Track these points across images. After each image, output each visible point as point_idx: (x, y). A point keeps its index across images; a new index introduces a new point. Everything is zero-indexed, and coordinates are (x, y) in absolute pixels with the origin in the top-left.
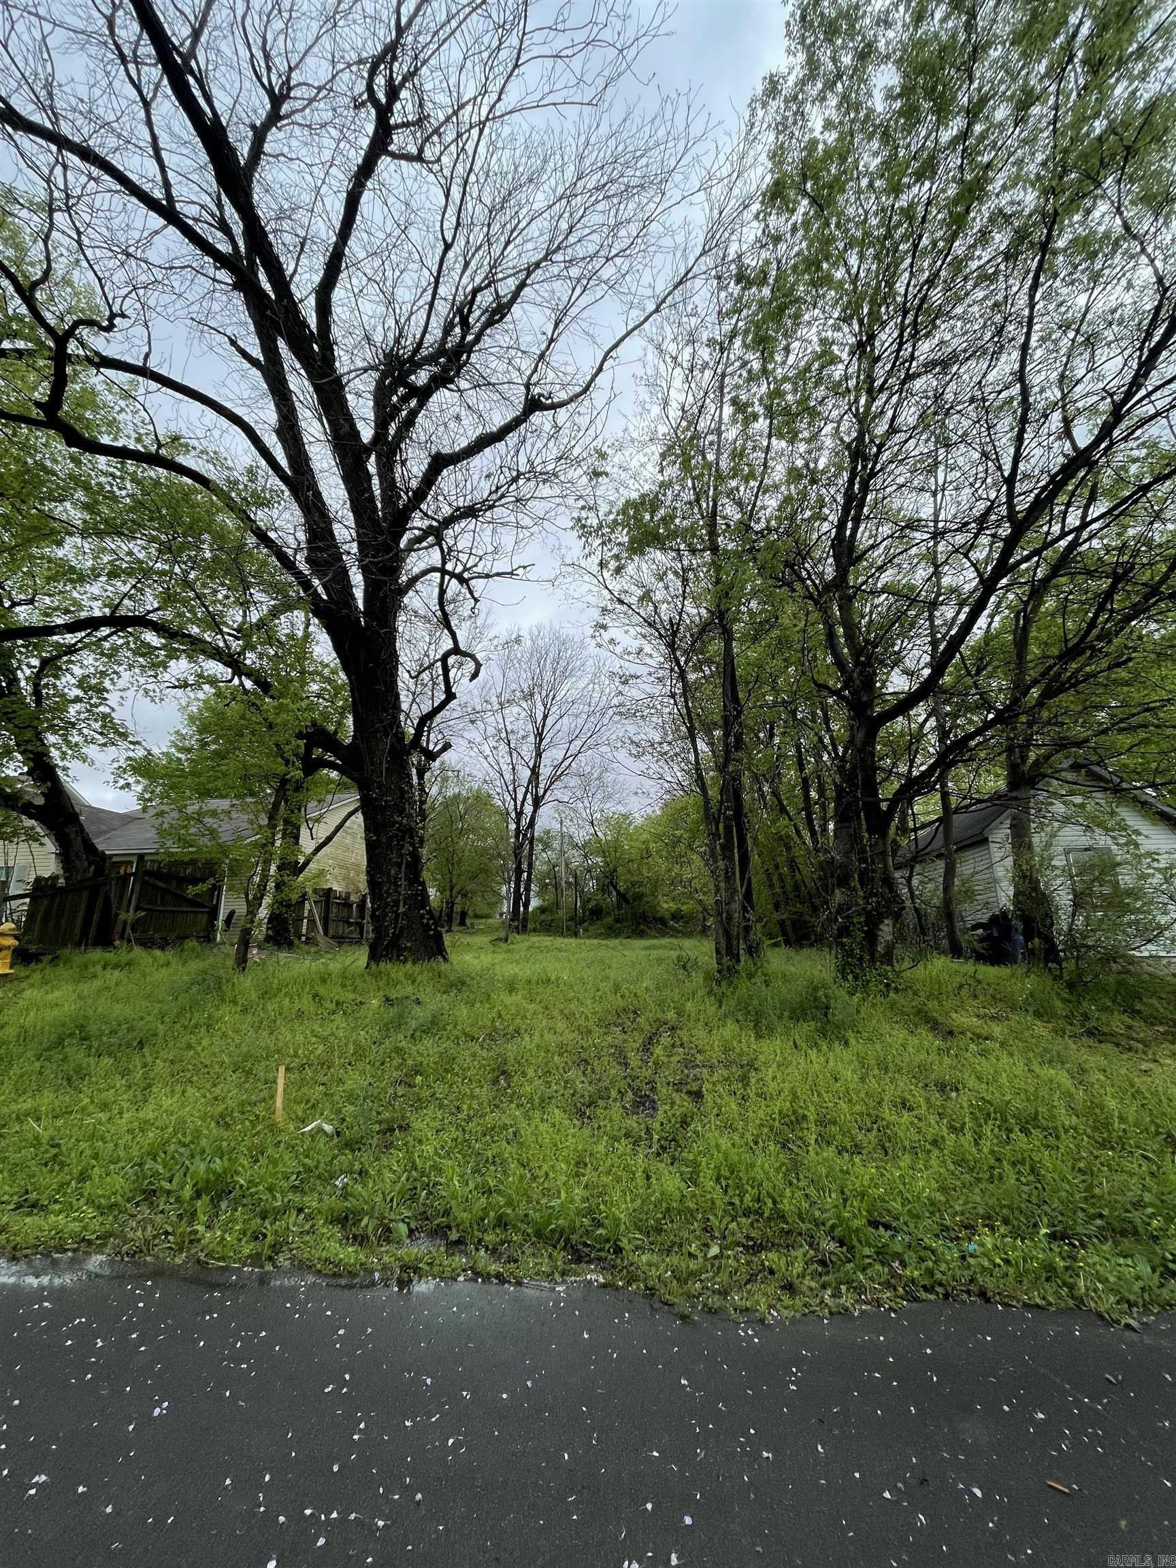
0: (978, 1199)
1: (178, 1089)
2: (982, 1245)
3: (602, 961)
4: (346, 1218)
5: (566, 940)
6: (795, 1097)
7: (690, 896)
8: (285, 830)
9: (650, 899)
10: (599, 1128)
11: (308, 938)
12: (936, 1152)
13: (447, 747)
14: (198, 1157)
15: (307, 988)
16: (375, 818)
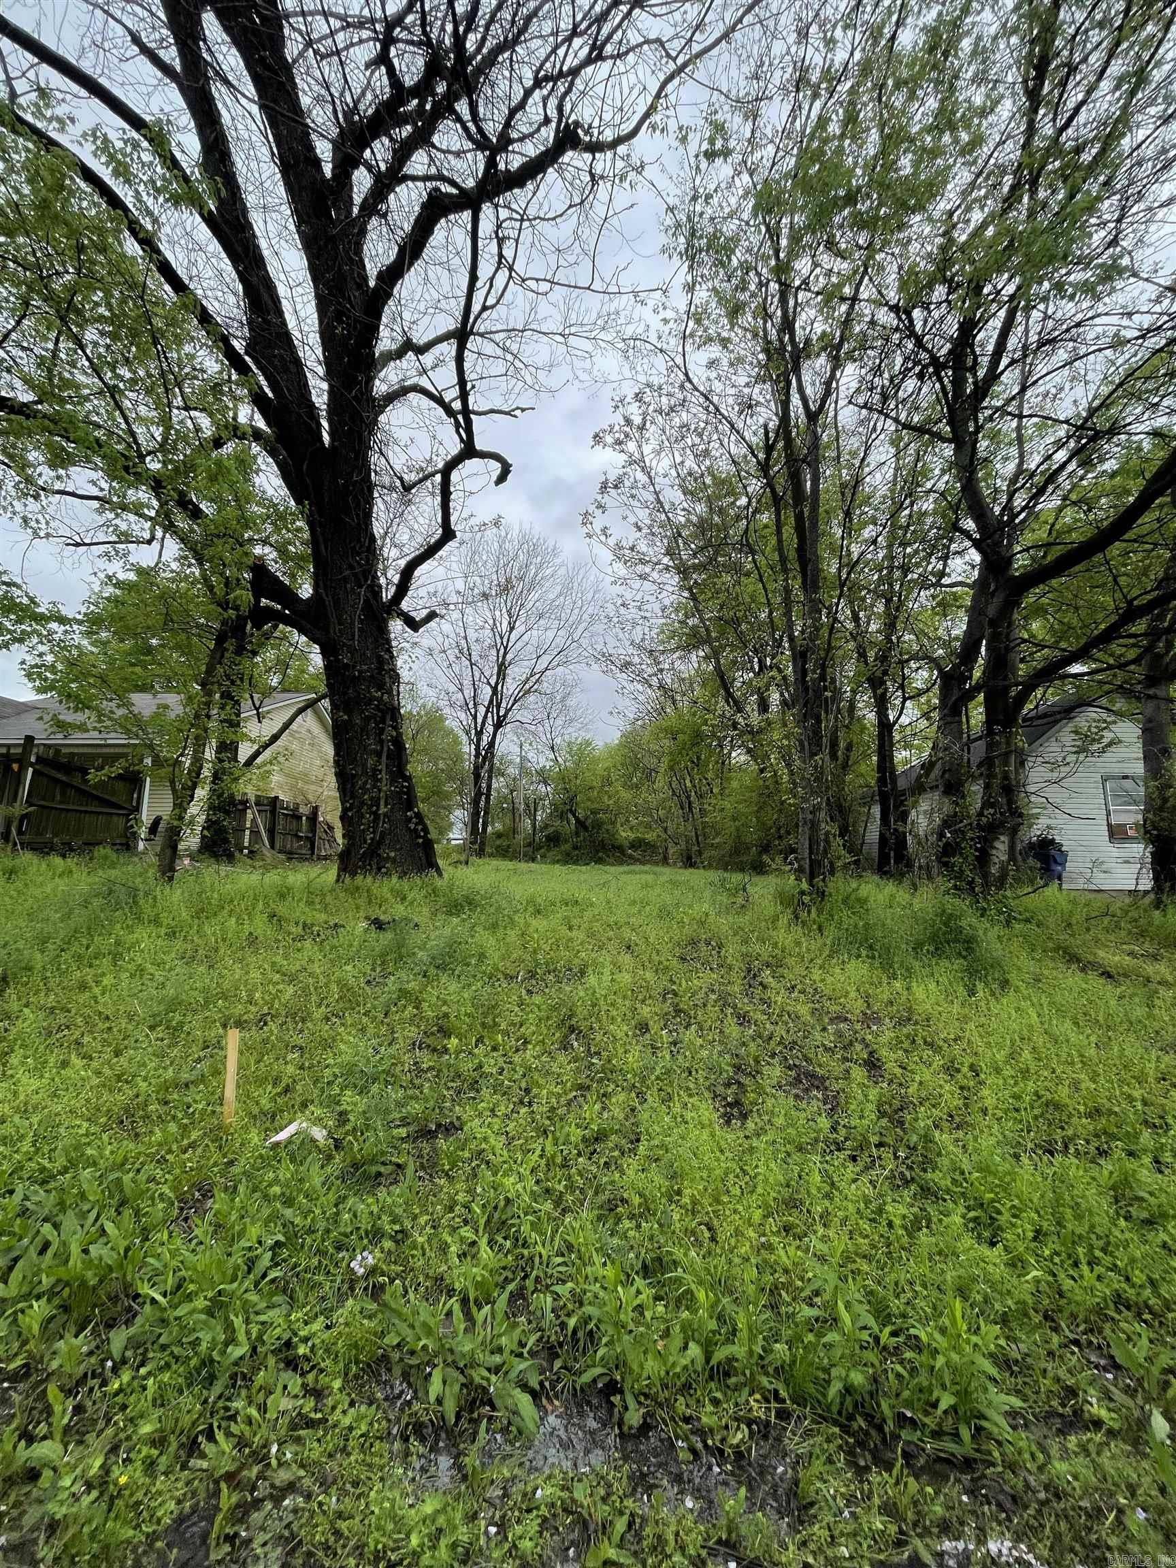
9: (609, 827)
11: (251, 852)
16: (345, 693)
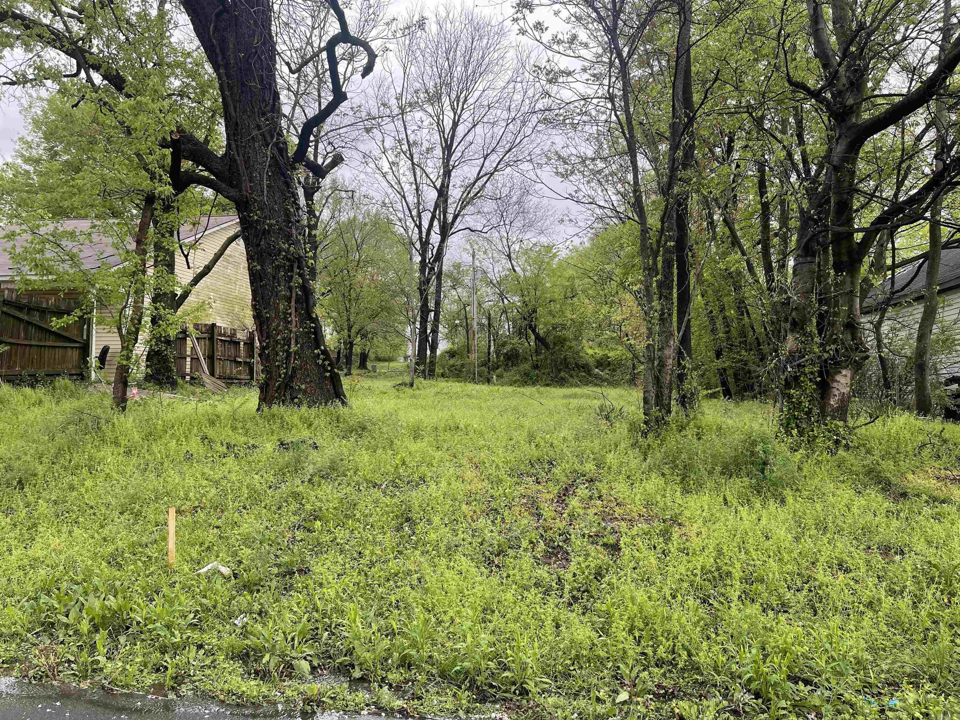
0: (907, 658)
1: (64, 529)
2: (904, 700)
3: (516, 409)
4: (247, 655)
5: (478, 387)
6: (720, 552)
7: (619, 341)
8: (156, 257)
9: (574, 343)
10: (508, 576)
11: (192, 378)
12: (870, 614)
13: (338, 160)
14: (92, 595)
15: (195, 430)
16: (258, 245)
